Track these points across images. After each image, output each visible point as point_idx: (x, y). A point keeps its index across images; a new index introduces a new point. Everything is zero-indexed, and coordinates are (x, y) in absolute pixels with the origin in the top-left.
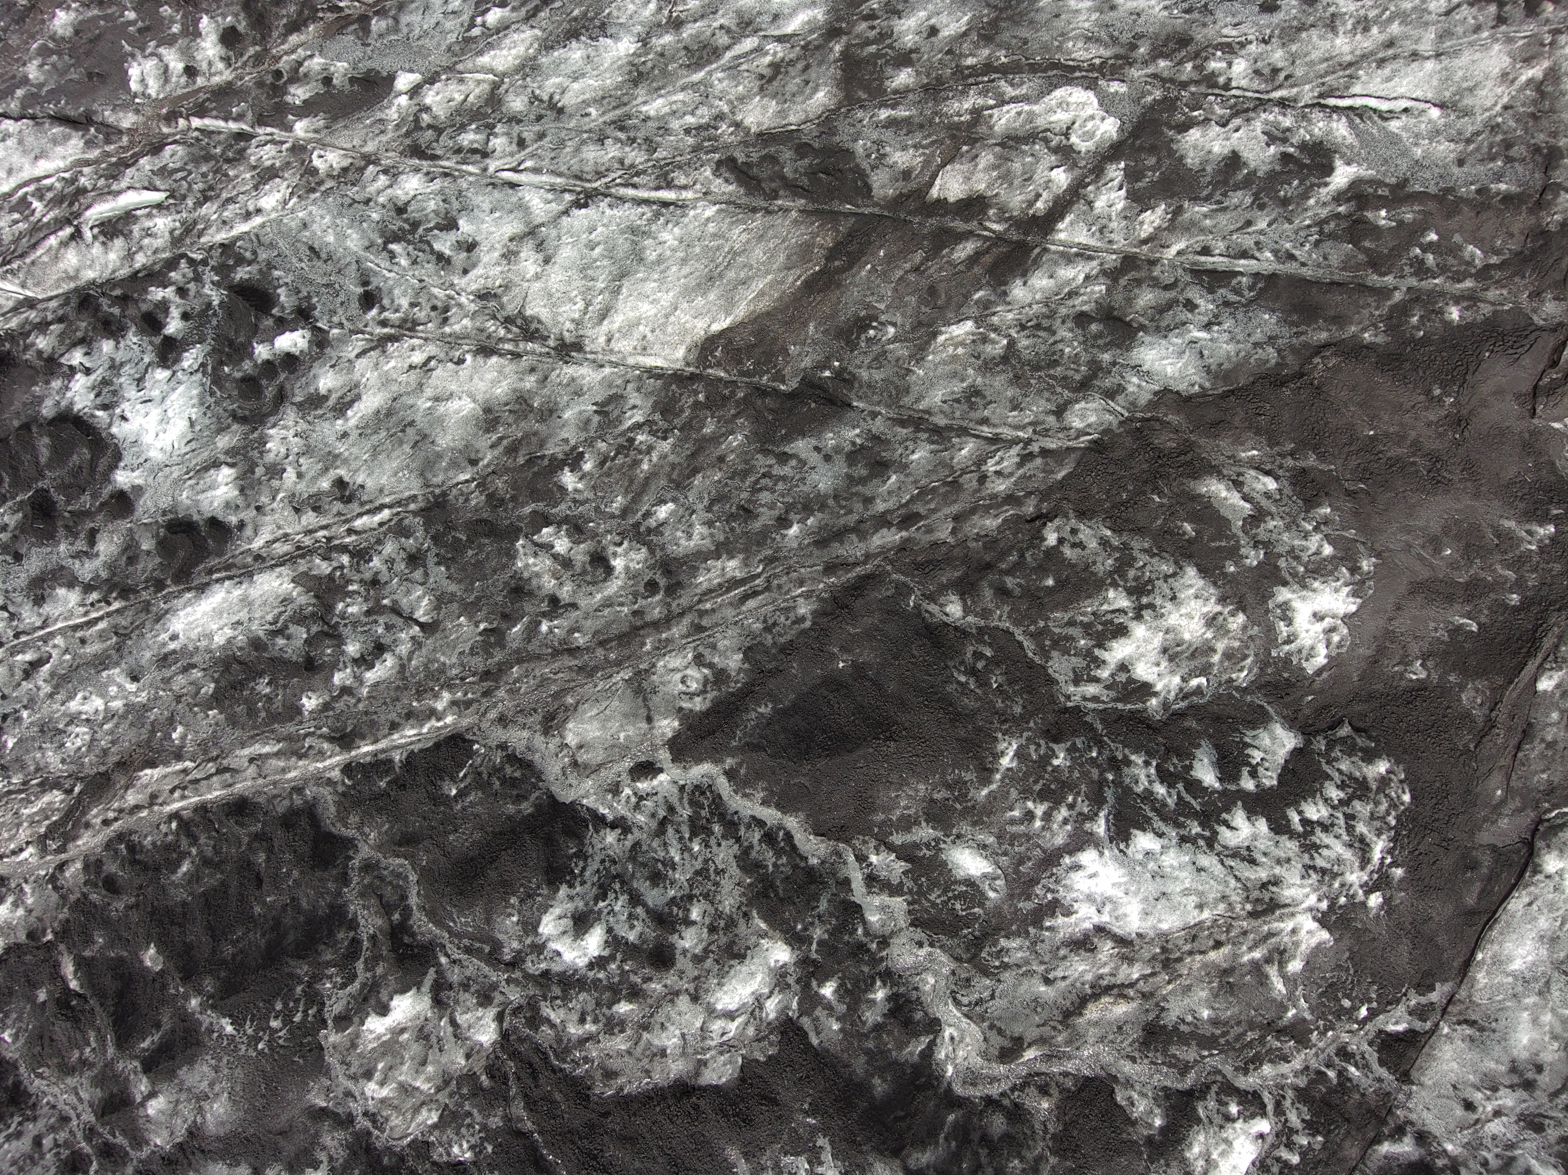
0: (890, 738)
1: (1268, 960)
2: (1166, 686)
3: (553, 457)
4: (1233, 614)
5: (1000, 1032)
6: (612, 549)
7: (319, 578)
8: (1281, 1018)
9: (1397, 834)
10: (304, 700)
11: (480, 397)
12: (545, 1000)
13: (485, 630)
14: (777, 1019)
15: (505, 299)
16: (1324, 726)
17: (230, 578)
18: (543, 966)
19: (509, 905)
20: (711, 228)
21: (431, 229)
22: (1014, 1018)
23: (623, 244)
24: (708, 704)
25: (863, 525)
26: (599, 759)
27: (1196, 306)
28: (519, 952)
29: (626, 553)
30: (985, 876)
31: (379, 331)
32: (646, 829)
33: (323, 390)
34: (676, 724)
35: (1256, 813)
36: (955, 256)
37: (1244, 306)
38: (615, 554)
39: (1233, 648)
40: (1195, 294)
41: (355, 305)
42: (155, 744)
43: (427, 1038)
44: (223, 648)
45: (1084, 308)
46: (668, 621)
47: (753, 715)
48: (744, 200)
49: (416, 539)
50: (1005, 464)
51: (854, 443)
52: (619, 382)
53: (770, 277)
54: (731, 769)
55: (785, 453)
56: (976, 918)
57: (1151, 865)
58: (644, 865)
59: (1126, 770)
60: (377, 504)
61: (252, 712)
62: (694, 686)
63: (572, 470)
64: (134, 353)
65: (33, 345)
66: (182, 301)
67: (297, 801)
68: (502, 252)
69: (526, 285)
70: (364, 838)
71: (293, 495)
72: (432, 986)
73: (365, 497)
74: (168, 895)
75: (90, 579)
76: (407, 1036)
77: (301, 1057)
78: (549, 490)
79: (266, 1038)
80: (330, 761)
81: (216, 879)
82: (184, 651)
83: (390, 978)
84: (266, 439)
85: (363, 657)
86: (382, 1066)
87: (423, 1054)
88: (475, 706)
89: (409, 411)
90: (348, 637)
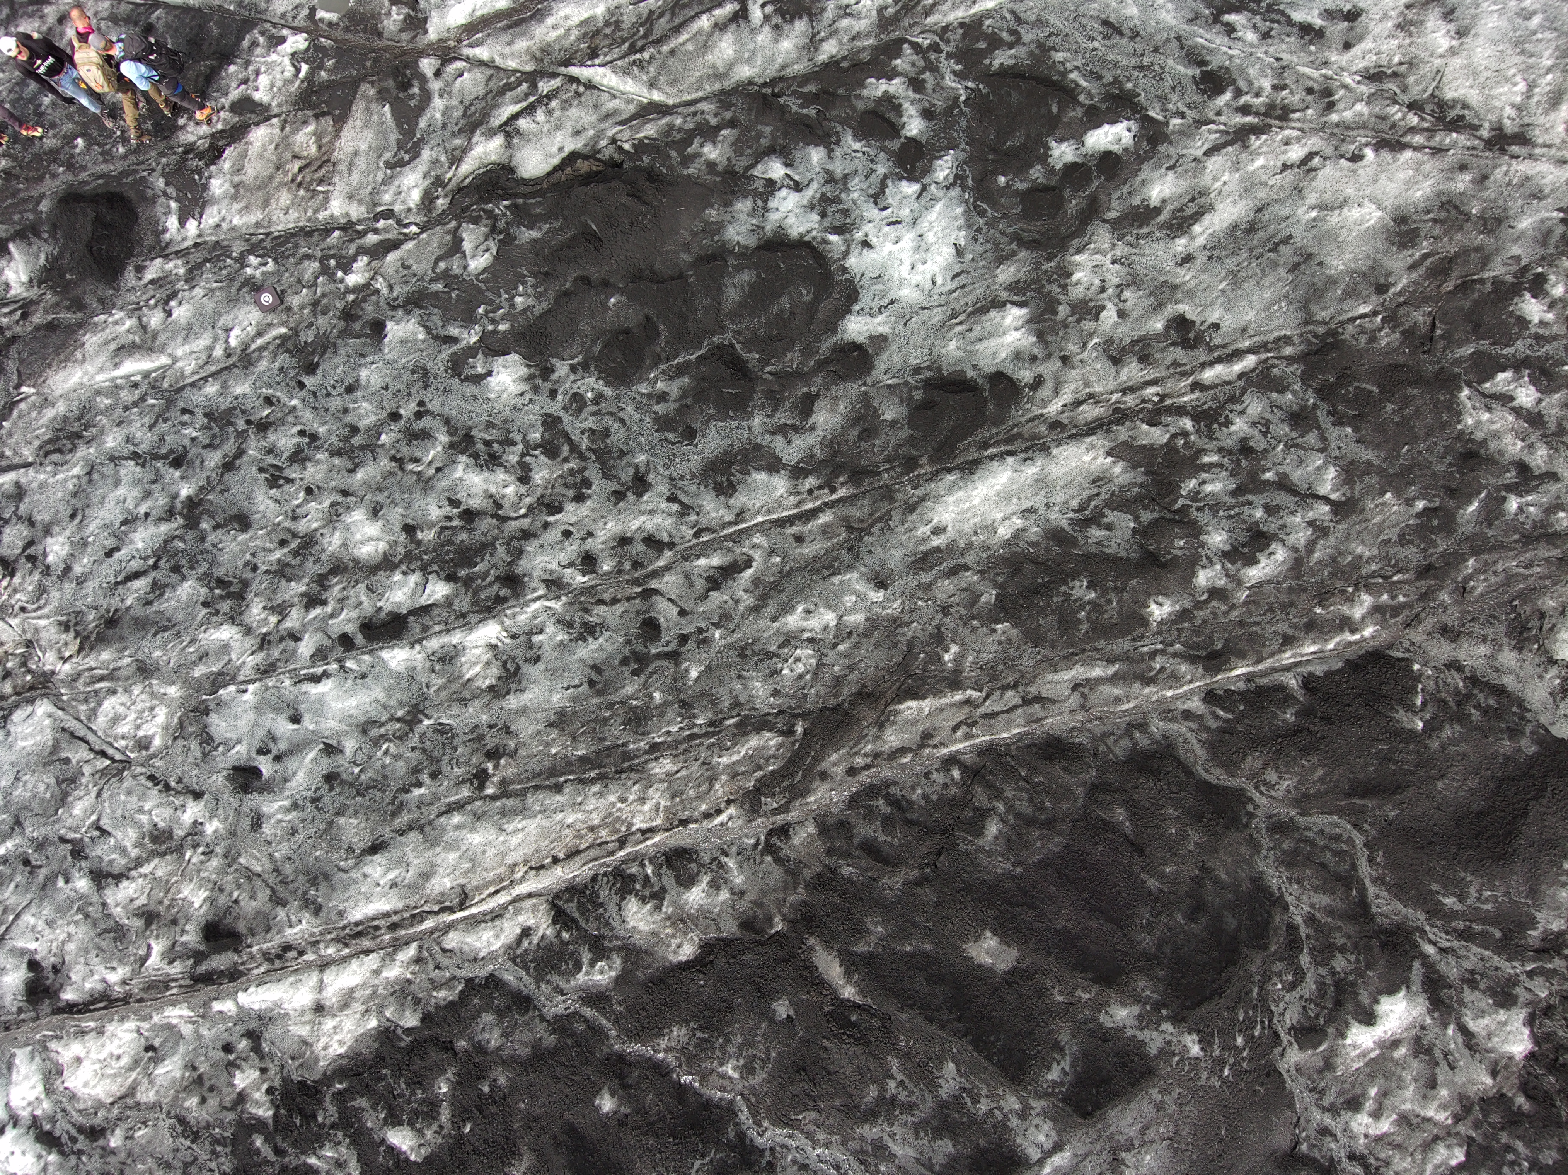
3: (1501, 280)
7: (1149, 449)
10: (1150, 607)
11: (1389, 203)
13: (1425, 509)
15: (1410, 79)
17: (1011, 453)
31: (1239, 119)
33: (1154, 202)
41: (1193, 89)
42: (916, 667)
44: (1007, 543)
49: (1295, 393)
60: (1237, 348)
61: (1071, 624)
63: (1534, 296)
64: (859, 163)
65: (698, 155)
66: (917, 96)
67: (1143, 741)
68: (1397, 22)
69: (1438, 62)
70: (1263, 789)
71: (1110, 341)
72: (1423, 983)
73: (1217, 341)
74: (980, 865)
75: (800, 461)
76: (1402, 1051)
77: (1262, 1085)
78: (1503, 323)
79: (1232, 1060)
80: (1186, 688)
81: (1055, 844)
82: (951, 549)
83: (1370, 973)
84: (1070, 268)
85: (1235, 549)
86: (1373, 1092)
87: (1427, 1073)
88: (1406, 612)
89: (1283, 224)
90: (1206, 524)
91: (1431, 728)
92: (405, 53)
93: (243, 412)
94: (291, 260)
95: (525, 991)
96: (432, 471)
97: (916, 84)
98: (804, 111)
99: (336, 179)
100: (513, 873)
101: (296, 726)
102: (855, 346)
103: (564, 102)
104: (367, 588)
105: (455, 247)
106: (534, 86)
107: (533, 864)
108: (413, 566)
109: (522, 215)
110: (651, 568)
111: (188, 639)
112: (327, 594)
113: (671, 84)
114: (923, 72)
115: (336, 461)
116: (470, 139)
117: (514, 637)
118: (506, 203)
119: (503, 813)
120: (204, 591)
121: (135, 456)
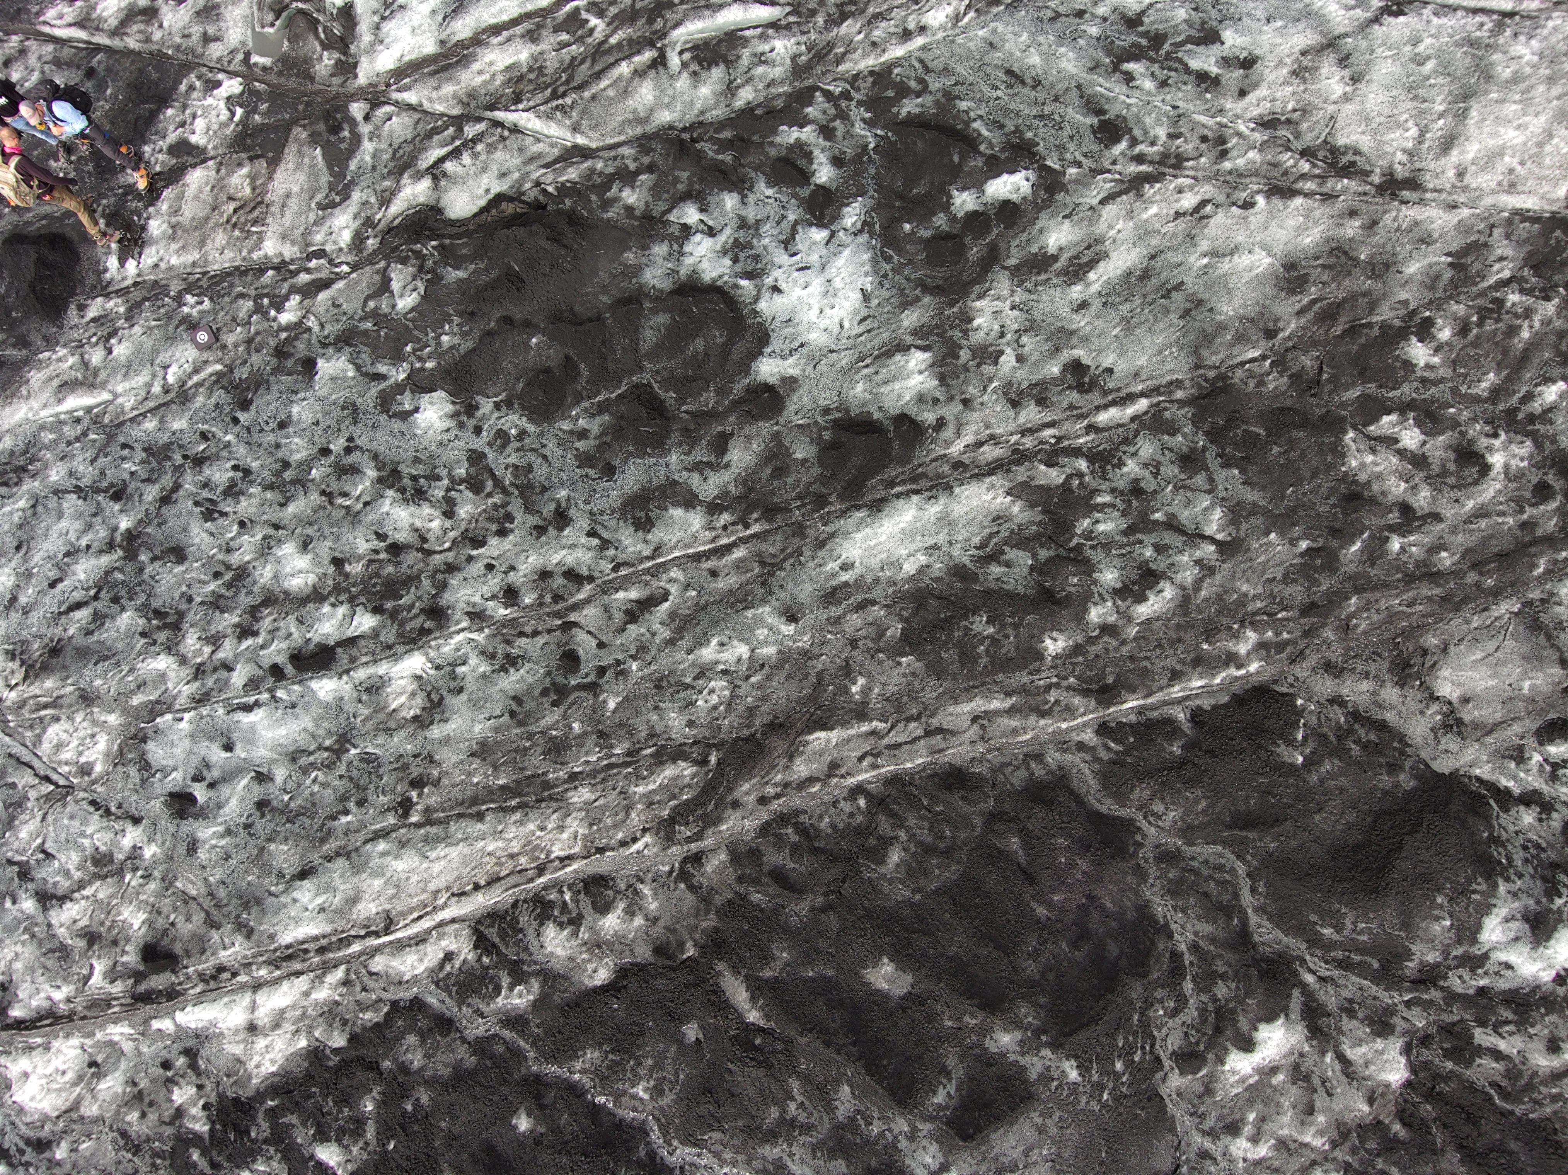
3: (1389, 325)
6: (1483, 442)
7: (1046, 489)
10: (1045, 642)
11: (1279, 250)
13: (1309, 549)
15: (1303, 126)
17: (917, 492)
18: (1481, 983)
19: (1436, 906)
21: (1182, 44)
23: (1462, 59)
26: (1498, 716)
28: (1437, 966)
29: (1505, 447)
31: (1134, 168)
33: (1052, 249)
38: (1490, 449)
41: (1091, 138)
42: (825, 699)
43: (1307, 1079)
44: (912, 578)
49: (1185, 436)
52: (1482, 226)
60: (1130, 392)
63: (1421, 340)
64: (771, 209)
65: (617, 199)
66: (828, 144)
67: (1039, 771)
68: (1292, 69)
69: (1331, 108)
70: (1151, 819)
71: (1009, 385)
72: (1302, 1012)
73: (1111, 385)
74: (881, 892)
75: (716, 497)
76: (1280, 1077)
77: (1143, 1109)
78: (1389, 366)
79: (1111, 1085)
80: (1079, 720)
81: (952, 872)
82: (859, 583)
83: (1249, 1001)
84: (971, 314)
85: (1125, 586)
86: (1251, 1117)
87: (1305, 1100)
88: (1290, 649)
89: (1175, 271)
90: (1099, 562)
91: (1310, 762)
92: (337, 96)
93: (181, 447)
94: (227, 299)
95: (448, 1014)
96: (360, 506)
97: (826, 132)
98: (720, 157)
99: (270, 220)
100: (435, 899)
101: (228, 755)
102: (768, 388)
103: (489, 145)
104: (298, 620)
105: (384, 287)
106: (460, 130)
107: (455, 890)
108: (341, 598)
109: (448, 255)
110: (571, 601)
111: (127, 668)
112: (259, 625)
113: (593, 128)
114: (833, 120)
115: (269, 495)
116: (398, 182)
117: (438, 668)
118: (433, 243)
119: (426, 840)
120: (142, 621)
121: (78, 490)
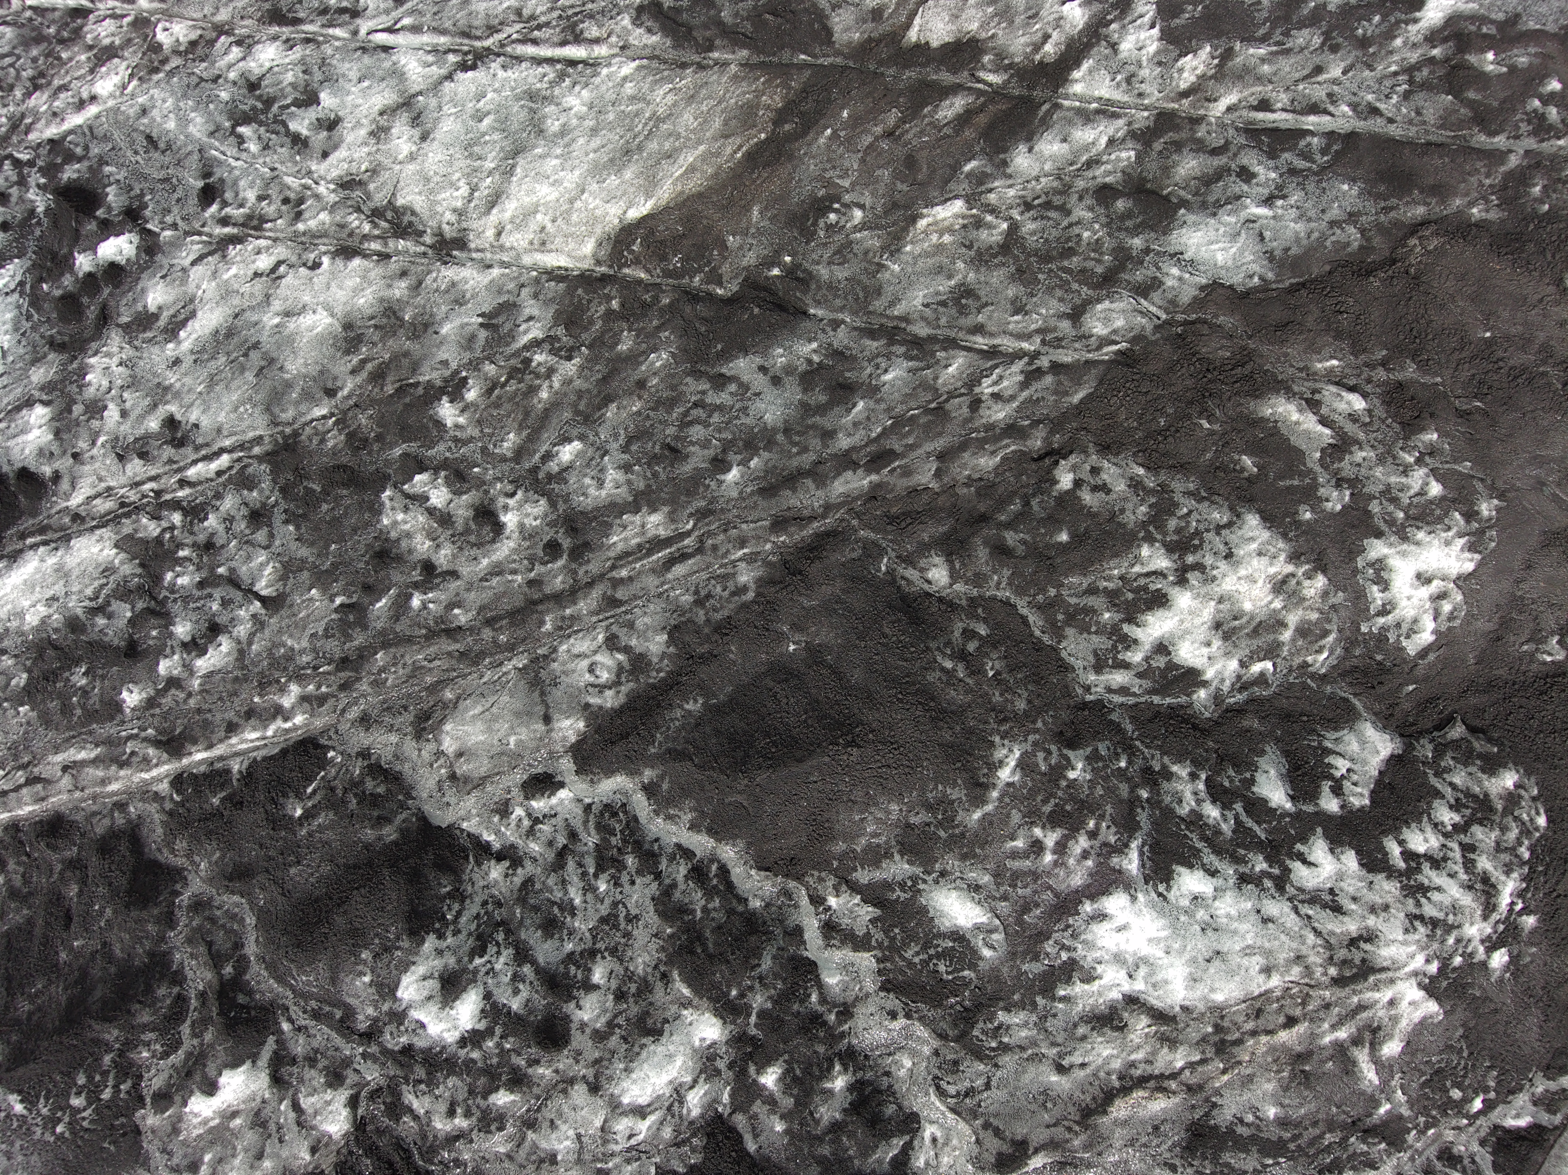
0: (852, 744)
1: (1356, 1041)
2: (1219, 673)
3: (429, 384)
4: (1309, 576)
5: (997, 1132)
6: (502, 501)
7: (145, 542)
8: (1370, 1115)
9: (1532, 870)
10: (125, 694)
11: (339, 310)
12: (407, 1083)
13: (342, 605)
14: (702, 1116)
15: (372, 187)
16: (1430, 725)
17: (45, 543)
18: (404, 1040)
19: (359, 961)
20: (629, 89)
21: (288, 107)
22: (1016, 1115)
23: (518, 113)
24: (622, 699)
25: (821, 468)
26: (483, 771)
27: (1254, 175)
28: (376, 1020)
29: (520, 506)
30: (978, 928)
31: (219, 231)
32: (541, 861)
33: (152, 308)
34: (581, 725)
35: (1341, 844)
36: (940, 115)
37: (1316, 174)
38: (506, 508)
39: (1309, 622)
40: (1251, 160)
41: (193, 200)
43: (264, 1125)
44: (37, 629)
45: (1108, 180)
46: (572, 594)
47: (679, 713)
48: (671, 55)
49: (261, 491)
50: (1005, 383)
51: (809, 361)
52: (511, 286)
53: (702, 148)
54: (652, 783)
55: (722, 375)
56: (966, 983)
57: (1201, 914)
58: (536, 909)
59: (1165, 785)
60: (215, 448)
61: (66, 709)
62: (605, 676)
63: (451, 400)
66: (3, 209)
67: (121, 820)
68: (369, 129)
69: (398, 168)
71: (116, 439)
72: (271, 1059)
73: (200, 440)
76: (239, 1121)
77: (113, 1143)
78: (424, 426)
79: (67, 1119)
80: (157, 771)
81: (21, 916)
83: (218, 1048)
84: (86, 370)
85: (193, 640)
86: (209, 1157)
87: (257, 1145)
88: (327, 702)
89: (252, 331)
90: (177, 615)
91: (308, 815)
97: (2, 198)
114: (12, 186)
